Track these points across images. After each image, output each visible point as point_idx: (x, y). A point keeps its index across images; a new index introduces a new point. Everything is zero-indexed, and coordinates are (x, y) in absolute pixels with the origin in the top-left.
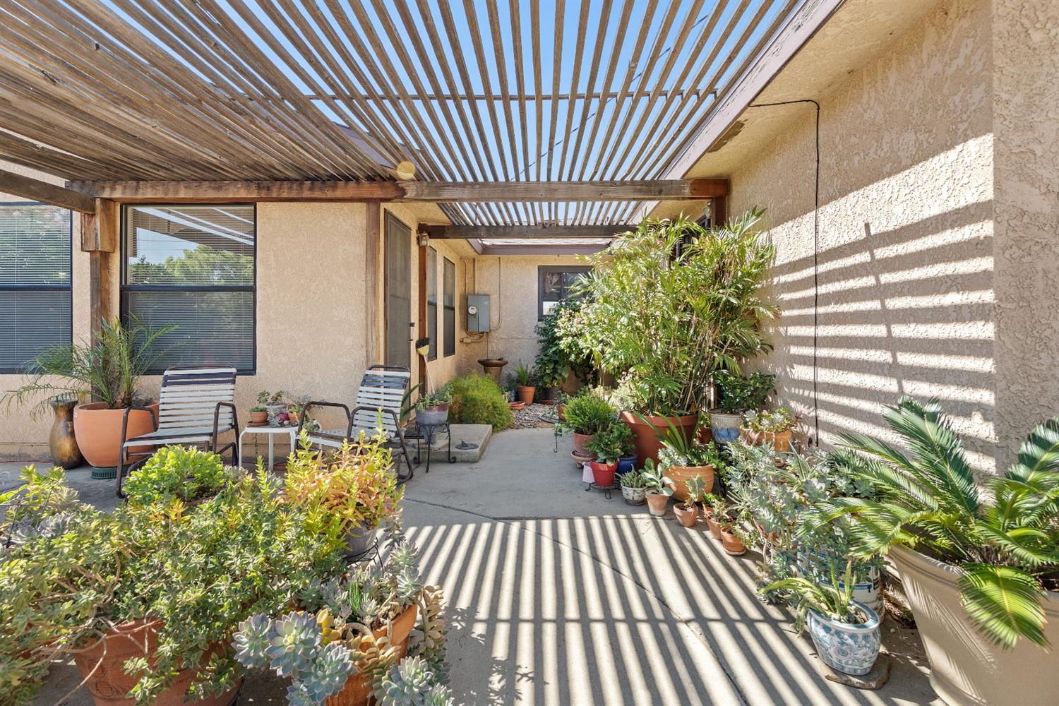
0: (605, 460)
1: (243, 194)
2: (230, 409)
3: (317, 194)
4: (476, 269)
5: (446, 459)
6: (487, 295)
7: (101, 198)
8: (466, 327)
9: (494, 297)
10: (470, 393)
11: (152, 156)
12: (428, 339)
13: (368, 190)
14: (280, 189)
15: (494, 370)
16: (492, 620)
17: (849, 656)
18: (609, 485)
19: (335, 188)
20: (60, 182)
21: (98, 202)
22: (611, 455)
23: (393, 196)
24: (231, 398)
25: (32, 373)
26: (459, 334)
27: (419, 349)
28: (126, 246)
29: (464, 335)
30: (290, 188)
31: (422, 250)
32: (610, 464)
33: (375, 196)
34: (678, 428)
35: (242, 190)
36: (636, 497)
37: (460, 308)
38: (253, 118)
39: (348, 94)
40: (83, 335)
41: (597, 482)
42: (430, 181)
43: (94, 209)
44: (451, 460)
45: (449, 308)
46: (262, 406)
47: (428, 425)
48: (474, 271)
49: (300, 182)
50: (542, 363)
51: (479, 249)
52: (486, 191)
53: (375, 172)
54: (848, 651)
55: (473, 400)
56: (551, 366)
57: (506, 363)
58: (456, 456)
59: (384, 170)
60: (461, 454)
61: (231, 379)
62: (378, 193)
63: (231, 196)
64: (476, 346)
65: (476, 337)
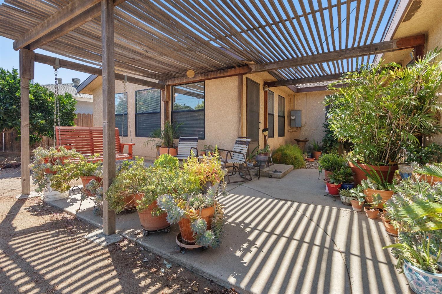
0: (334, 182)
1: (200, 78)
2: (196, 150)
3: (222, 75)
4: (295, 99)
5: (267, 175)
6: (300, 111)
7: (166, 85)
8: (290, 124)
9: (303, 111)
10: (285, 151)
11: (175, 70)
12: (268, 129)
13: (238, 71)
14: (211, 74)
15: (302, 144)
16: (255, 228)
17: (422, 287)
18: (335, 195)
19: (227, 72)
20: (157, 81)
21: (165, 86)
22: (338, 181)
23: (247, 72)
24: (196, 146)
25: (150, 137)
26: (286, 128)
27: (264, 133)
28: (173, 99)
29: (290, 128)
30: (214, 74)
31: (265, 92)
32: (336, 184)
33: (241, 73)
34: (377, 171)
35: (200, 77)
36: (347, 201)
37: (288, 117)
38: (195, 52)
39: (230, 34)
40: (163, 127)
41: (330, 192)
42: (261, 64)
43: (164, 89)
44: (270, 176)
45: (281, 117)
46: (205, 150)
47: (259, 161)
48: (294, 100)
49: (216, 71)
50: (325, 141)
51: (295, 90)
52: (284, 64)
53: (240, 63)
54: (422, 284)
55: (286, 154)
56: (330, 143)
57: (308, 141)
58: (272, 175)
59: (242, 62)
60: (274, 174)
61: (196, 140)
62: (242, 71)
63: (197, 79)
64: (295, 133)
65: (295, 129)
